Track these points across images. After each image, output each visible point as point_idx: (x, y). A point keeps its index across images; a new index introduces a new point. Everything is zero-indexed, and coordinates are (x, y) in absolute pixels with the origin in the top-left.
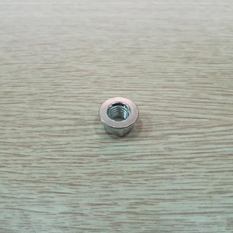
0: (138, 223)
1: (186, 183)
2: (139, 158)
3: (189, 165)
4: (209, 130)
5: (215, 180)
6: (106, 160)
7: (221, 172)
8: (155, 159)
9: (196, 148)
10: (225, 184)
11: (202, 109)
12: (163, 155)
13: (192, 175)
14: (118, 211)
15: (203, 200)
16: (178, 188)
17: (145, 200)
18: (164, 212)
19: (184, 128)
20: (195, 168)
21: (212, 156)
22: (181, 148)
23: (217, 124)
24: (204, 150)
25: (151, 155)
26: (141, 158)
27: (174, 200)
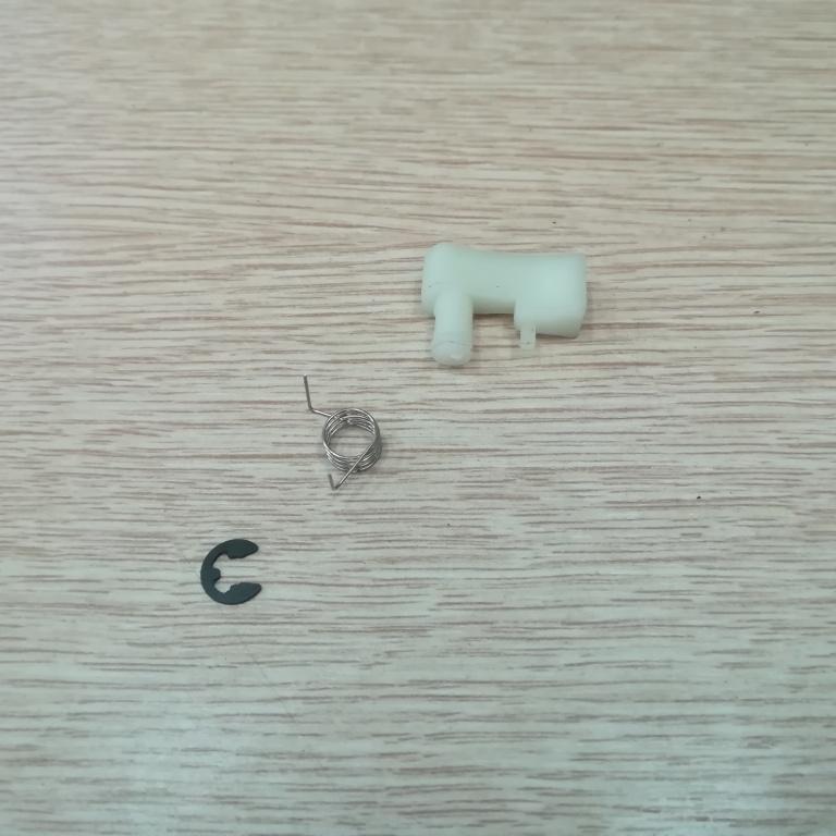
0: (106, 475)
1: (260, 387)
2: (149, 327)
3: (282, 345)
4: (368, 257)
5: (340, 382)
6: (57, 330)
7: (365, 361)
8: (193, 329)
9: (314, 302)
10: (365, 390)
11: (366, 200)
12: (220, 319)
13: (280, 368)
14: (60, 448)
15: (293, 426)
16: (236, 399)
17: (139, 425)
18: (180, 453)
19: (296, 252)
20: (296, 351)
21: (352, 324)
22: (272, 302)
23: (394, 242)
24: (335, 307)
25: (187, 319)
26: (156, 326)
27: (214, 426)
